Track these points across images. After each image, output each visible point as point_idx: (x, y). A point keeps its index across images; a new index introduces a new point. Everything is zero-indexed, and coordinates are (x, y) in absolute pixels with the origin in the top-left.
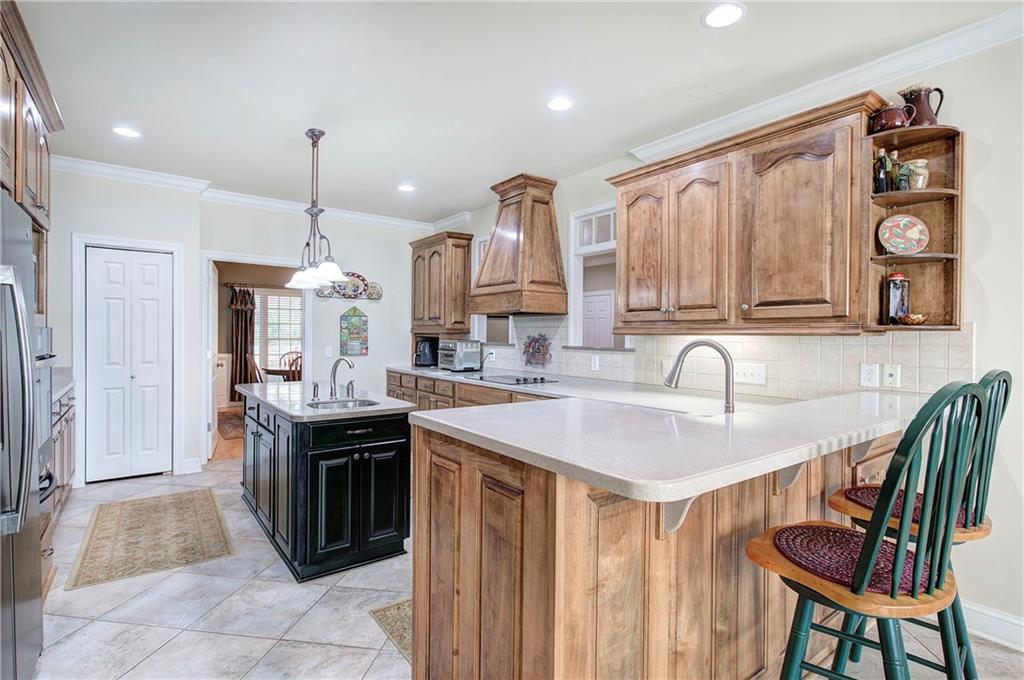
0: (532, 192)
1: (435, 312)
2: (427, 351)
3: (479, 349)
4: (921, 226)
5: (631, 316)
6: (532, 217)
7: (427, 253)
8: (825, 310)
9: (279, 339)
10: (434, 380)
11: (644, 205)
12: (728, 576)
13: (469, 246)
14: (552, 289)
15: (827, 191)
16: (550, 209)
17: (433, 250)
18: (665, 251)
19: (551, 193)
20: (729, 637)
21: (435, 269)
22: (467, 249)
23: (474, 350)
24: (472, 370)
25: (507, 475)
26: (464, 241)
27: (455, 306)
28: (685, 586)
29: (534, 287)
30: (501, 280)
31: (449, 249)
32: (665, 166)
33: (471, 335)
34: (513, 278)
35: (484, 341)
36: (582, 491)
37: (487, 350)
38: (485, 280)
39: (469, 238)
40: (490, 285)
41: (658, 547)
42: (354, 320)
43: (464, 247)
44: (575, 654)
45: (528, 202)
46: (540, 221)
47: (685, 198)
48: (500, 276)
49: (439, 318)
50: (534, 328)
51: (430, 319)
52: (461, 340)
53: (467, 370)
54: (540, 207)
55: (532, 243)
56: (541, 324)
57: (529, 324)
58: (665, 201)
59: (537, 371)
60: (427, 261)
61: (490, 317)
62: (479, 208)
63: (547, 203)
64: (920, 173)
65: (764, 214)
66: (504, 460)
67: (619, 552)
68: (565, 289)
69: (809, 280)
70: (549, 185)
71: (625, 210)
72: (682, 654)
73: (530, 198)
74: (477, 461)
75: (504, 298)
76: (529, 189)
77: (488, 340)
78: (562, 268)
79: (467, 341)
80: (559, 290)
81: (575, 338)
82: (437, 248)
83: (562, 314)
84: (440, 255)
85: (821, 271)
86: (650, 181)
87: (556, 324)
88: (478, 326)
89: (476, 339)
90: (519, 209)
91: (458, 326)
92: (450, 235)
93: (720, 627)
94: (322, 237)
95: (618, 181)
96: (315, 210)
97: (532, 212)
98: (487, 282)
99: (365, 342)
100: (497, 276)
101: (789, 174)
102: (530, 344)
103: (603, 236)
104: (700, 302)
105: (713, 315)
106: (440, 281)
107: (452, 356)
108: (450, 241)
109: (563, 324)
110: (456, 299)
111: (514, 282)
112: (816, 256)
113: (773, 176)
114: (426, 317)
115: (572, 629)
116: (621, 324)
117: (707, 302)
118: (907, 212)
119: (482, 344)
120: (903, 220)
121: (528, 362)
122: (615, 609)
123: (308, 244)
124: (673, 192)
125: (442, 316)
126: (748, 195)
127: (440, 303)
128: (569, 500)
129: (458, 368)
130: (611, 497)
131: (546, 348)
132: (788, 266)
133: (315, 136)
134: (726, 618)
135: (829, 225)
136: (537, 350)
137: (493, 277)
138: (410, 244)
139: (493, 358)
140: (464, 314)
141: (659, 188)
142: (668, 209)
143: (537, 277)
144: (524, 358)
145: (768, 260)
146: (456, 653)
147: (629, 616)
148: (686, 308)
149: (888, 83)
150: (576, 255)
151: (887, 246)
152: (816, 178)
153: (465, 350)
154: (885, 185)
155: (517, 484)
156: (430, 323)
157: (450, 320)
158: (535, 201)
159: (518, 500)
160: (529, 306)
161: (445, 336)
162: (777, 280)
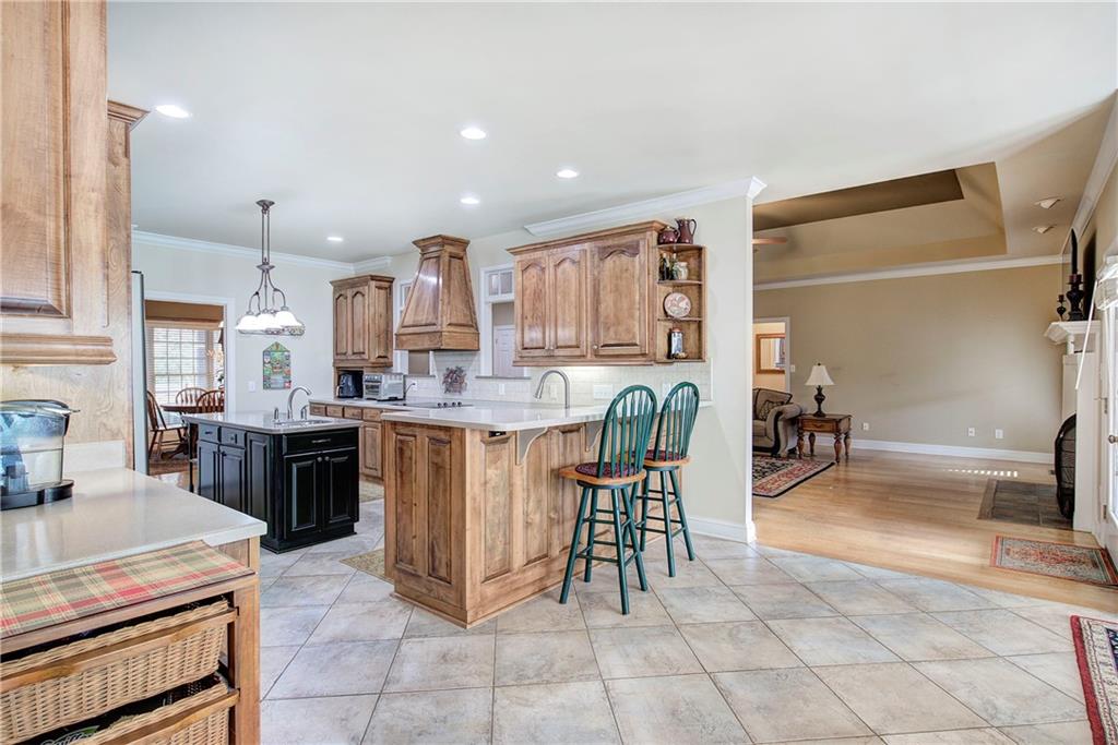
0: (449, 249)
1: (359, 347)
2: (350, 384)
3: (402, 381)
4: (687, 300)
5: (525, 353)
6: (449, 270)
7: (349, 293)
8: (636, 350)
9: (168, 375)
10: (362, 409)
11: (533, 271)
12: (557, 490)
13: (390, 288)
14: (466, 330)
15: (636, 277)
16: (464, 264)
17: (355, 290)
18: (548, 307)
19: (465, 250)
20: (558, 522)
21: (358, 309)
22: (389, 290)
23: (398, 381)
24: (396, 399)
25: (442, 435)
26: (386, 283)
27: (379, 342)
28: (532, 490)
29: (452, 329)
30: (424, 323)
31: (372, 291)
32: (546, 246)
33: (394, 368)
34: (434, 321)
35: (406, 373)
36: (478, 437)
37: (409, 381)
38: (409, 321)
39: (391, 280)
40: (413, 326)
41: (517, 469)
42: (277, 355)
43: (386, 288)
44: (476, 511)
45: (446, 258)
46: (456, 275)
47: (560, 270)
48: (423, 318)
49: (364, 353)
50: (452, 362)
51: (354, 353)
52: (384, 373)
53: (391, 399)
54: (456, 262)
55: (449, 292)
56: (459, 358)
57: (446, 358)
58: (547, 272)
59: (456, 398)
60: (349, 300)
61: (410, 351)
62: (400, 255)
63: (461, 258)
64: (682, 270)
65: (605, 287)
66: (440, 428)
67: (496, 469)
68: (477, 329)
69: (628, 331)
70: (463, 244)
71: (520, 273)
72: (531, 524)
73: (447, 255)
74: (426, 432)
75: (427, 337)
76: (446, 247)
77: (410, 372)
78: (475, 313)
79: (391, 374)
80: (473, 330)
81: (486, 370)
82: (361, 289)
83: (475, 350)
84: (363, 295)
85: (634, 326)
86: (537, 254)
87: (470, 358)
88: (400, 360)
89: (399, 371)
90: (438, 263)
91: (382, 360)
92: (373, 278)
93: (553, 516)
94: (276, 290)
95: (515, 252)
96: (267, 267)
97: (450, 266)
98: (411, 323)
99: (288, 375)
100: (420, 318)
101: (618, 262)
102: (448, 376)
103: (507, 289)
104: (570, 344)
105: (577, 352)
106: (364, 320)
107: (378, 387)
108: (373, 284)
109: (476, 358)
110: (379, 336)
111: (434, 324)
112: (632, 316)
113: (609, 262)
114: (350, 352)
115: (474, 499)
116: (518, 359)
117: (574, 343)
118: (681, 292)
119: (405, 376)
120: (678, 296)
121: (447, 390)
122: (495, 495)
123: (257, 293)
124: (552, 265)
125: (367, 352)
126: (596, 273)
127: (364, 339)
128: (472, 441)
129: (383, 398)
130: (495, 437)
131: (462, 378)
132: (618, 322)
133: (265, 206)
134: (556, 511)
135: (637, 298)
136: (454, 380)
137: (417, 318)
138: (331, 283)
139: (415, 388)
140: (387, 349)
141: (543, 261)
142: (549, 275)
143: (454, 321)
144: (444, 387)
145: (607, 317)
146: (415, 537)
147: (501, 499)
148: (561, 347)
149: (666, 211)
150: (486, 303)
151: (669, 313)
152: (630, 268)
153: (389, 382)
154: (667, 274)
155: (447, 438)
156: (353, 357)
157: (374, 354)
158: (451, 257)
159: (448, 446)
160: (448, 344)
161: (369, 369)
162: (612, 330)
